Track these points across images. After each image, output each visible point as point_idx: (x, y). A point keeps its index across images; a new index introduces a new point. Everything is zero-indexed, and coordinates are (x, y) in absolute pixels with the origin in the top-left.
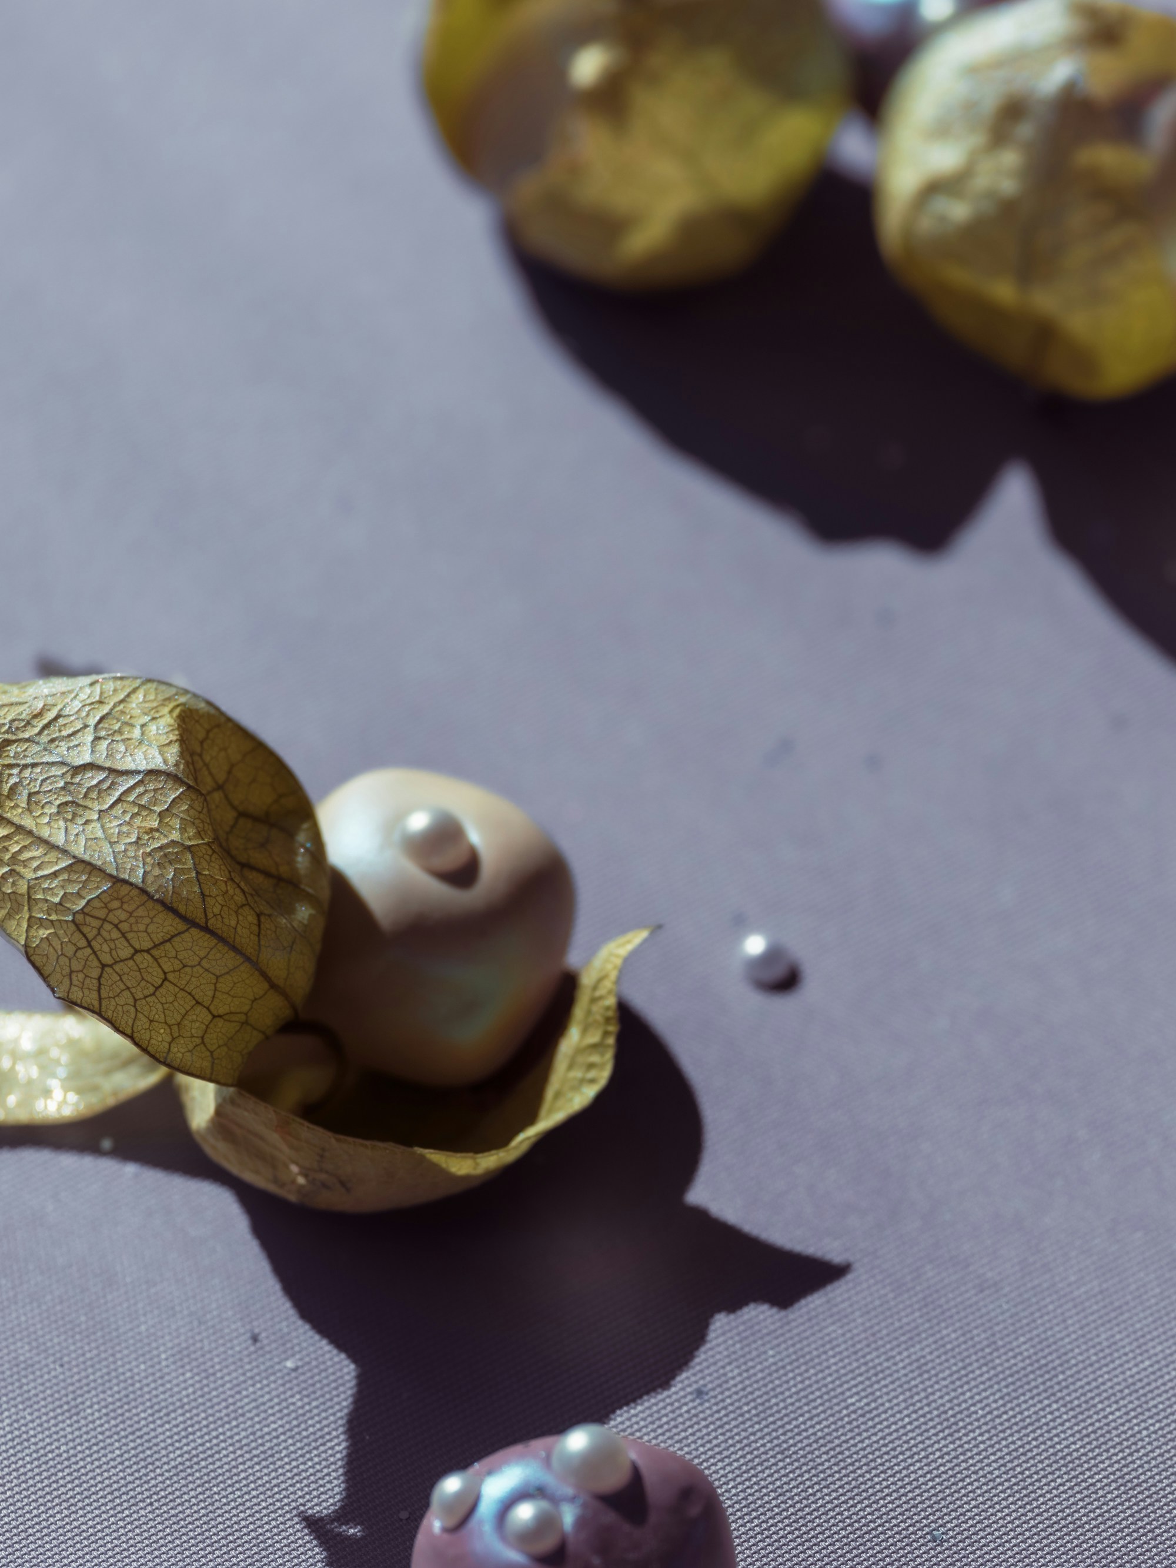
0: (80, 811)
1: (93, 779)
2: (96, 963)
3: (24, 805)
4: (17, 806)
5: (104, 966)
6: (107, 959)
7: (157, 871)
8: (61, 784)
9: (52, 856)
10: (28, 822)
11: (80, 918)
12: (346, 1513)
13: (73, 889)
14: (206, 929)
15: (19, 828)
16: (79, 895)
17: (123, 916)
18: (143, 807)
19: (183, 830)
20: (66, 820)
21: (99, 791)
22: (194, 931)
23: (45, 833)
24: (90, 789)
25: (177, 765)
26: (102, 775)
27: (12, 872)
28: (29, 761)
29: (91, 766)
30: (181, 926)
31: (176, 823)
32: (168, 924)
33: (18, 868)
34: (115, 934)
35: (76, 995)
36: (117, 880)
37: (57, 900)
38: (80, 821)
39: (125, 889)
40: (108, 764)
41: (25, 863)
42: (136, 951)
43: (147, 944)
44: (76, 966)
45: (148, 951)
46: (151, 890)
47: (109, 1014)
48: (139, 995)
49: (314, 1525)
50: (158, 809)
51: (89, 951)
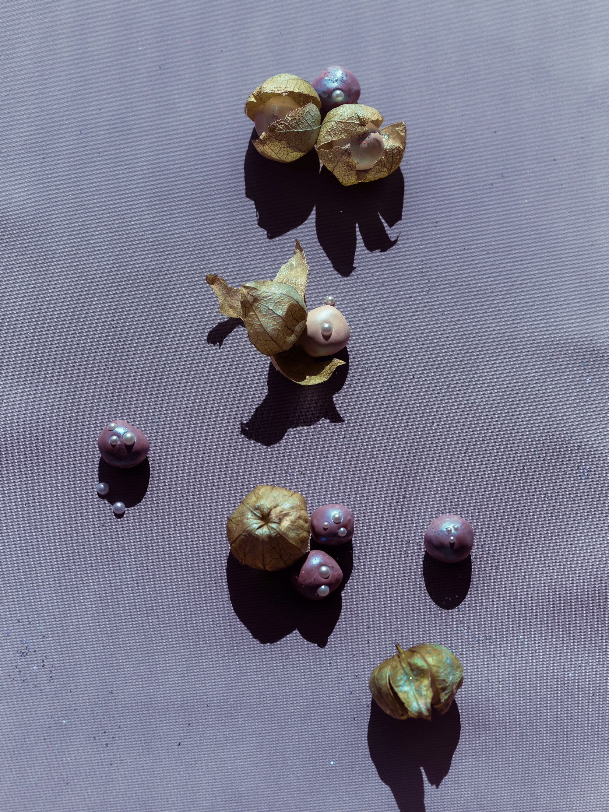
0: (266, 316)
1: (270, 312)
2: (257, 338)
3: (259, 311)
4: (257, 310)
5: (258, 339)
6: (259, 339)
7: (272, 331)
8: (266, 310)
9: (258, 321)
10: (258, 314)
11: (258, 332)
12: (247, 425)
13: (259, 328)
14: (275, 342)
15: (256, 314)
16: (259, 329)
17: (264, 335)
18: (275, 320)
19: (279, 326)
20: (263, 317)
21: (270, 314)
22: (273, 342)
23: (259, 317)
24: (269, 313)
25: (284, 316)
26: (272, 312)
27: (252, 320)
28: (263, 304)
29: (271, 310)
30: (271, 340)
31: (279, 325)
32: (270, 339)
33: (253, 320)
34: (262, 336)
35: (252, 341)
36: (265, 330)
37: (256, 328)
38: (265, 318)
39: (266, 332)
40: (274, 311)
41: (254, 320)
42: (264, 340)
43: (266, 340)
44: (254, 337)
45: (265, 341)
46: (270, 334)
47: (256, 345)
48: (262, 344)
49: (242, 424)
50: (278, 321)
51: (257, 337)
